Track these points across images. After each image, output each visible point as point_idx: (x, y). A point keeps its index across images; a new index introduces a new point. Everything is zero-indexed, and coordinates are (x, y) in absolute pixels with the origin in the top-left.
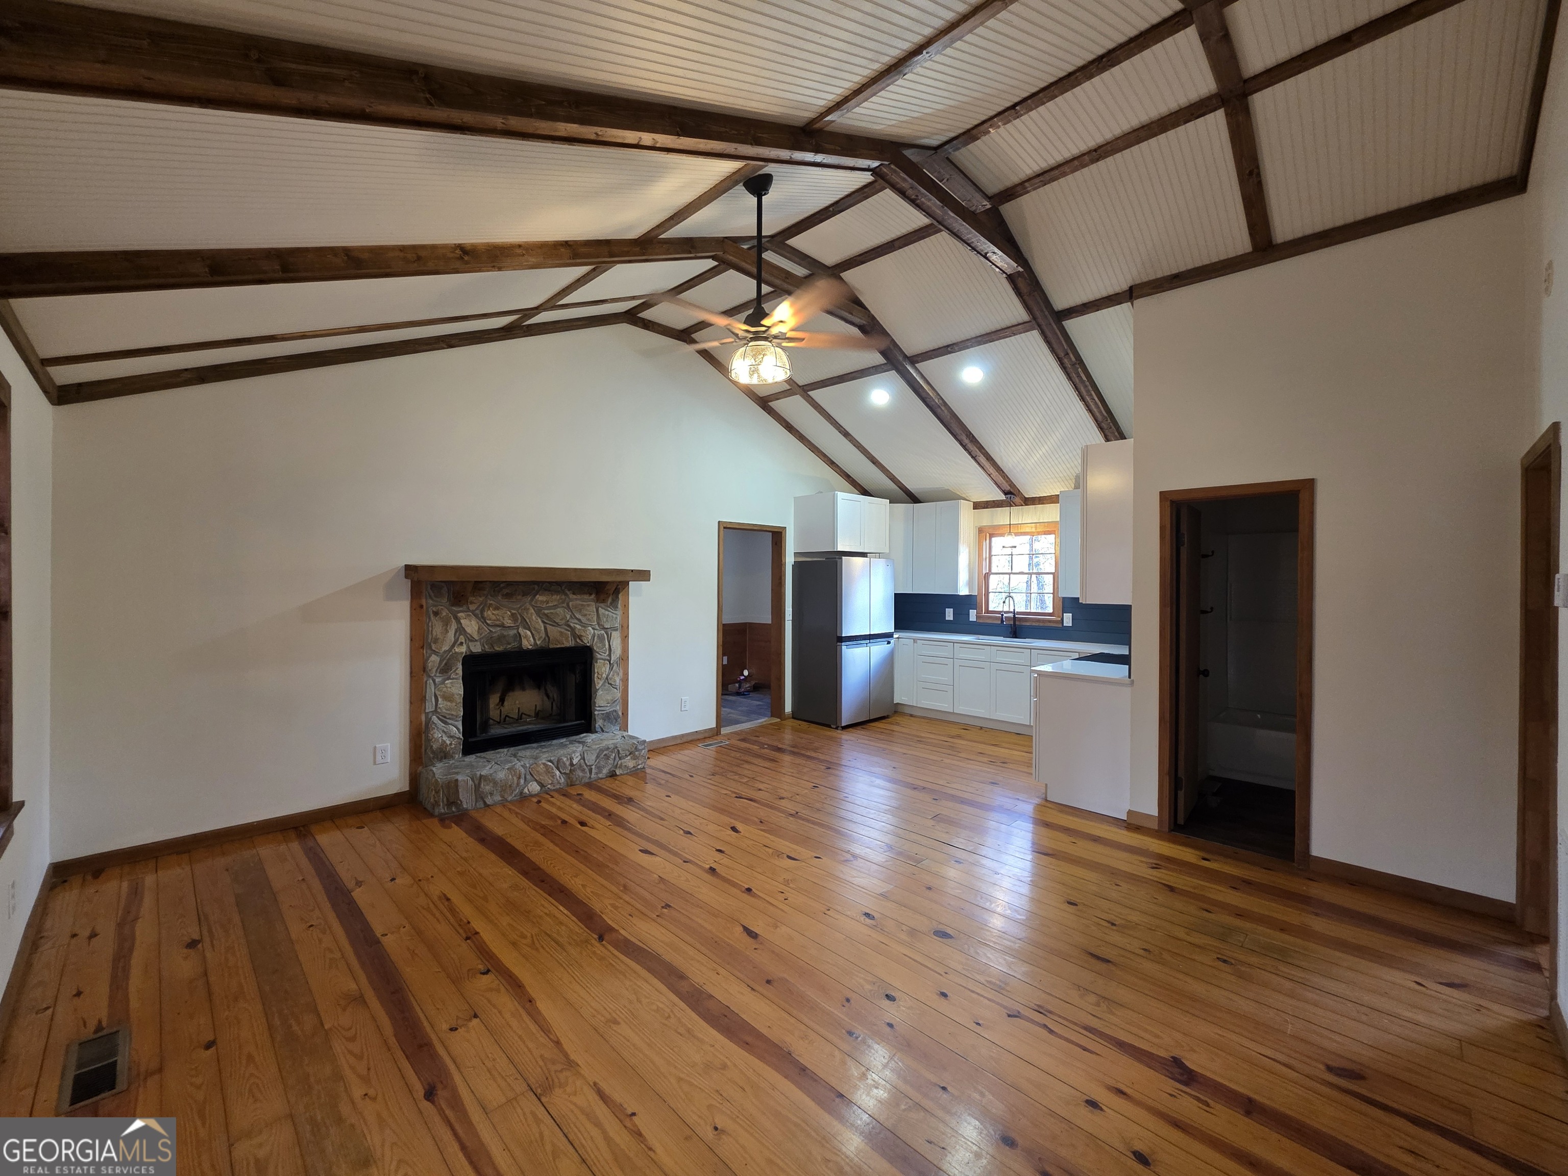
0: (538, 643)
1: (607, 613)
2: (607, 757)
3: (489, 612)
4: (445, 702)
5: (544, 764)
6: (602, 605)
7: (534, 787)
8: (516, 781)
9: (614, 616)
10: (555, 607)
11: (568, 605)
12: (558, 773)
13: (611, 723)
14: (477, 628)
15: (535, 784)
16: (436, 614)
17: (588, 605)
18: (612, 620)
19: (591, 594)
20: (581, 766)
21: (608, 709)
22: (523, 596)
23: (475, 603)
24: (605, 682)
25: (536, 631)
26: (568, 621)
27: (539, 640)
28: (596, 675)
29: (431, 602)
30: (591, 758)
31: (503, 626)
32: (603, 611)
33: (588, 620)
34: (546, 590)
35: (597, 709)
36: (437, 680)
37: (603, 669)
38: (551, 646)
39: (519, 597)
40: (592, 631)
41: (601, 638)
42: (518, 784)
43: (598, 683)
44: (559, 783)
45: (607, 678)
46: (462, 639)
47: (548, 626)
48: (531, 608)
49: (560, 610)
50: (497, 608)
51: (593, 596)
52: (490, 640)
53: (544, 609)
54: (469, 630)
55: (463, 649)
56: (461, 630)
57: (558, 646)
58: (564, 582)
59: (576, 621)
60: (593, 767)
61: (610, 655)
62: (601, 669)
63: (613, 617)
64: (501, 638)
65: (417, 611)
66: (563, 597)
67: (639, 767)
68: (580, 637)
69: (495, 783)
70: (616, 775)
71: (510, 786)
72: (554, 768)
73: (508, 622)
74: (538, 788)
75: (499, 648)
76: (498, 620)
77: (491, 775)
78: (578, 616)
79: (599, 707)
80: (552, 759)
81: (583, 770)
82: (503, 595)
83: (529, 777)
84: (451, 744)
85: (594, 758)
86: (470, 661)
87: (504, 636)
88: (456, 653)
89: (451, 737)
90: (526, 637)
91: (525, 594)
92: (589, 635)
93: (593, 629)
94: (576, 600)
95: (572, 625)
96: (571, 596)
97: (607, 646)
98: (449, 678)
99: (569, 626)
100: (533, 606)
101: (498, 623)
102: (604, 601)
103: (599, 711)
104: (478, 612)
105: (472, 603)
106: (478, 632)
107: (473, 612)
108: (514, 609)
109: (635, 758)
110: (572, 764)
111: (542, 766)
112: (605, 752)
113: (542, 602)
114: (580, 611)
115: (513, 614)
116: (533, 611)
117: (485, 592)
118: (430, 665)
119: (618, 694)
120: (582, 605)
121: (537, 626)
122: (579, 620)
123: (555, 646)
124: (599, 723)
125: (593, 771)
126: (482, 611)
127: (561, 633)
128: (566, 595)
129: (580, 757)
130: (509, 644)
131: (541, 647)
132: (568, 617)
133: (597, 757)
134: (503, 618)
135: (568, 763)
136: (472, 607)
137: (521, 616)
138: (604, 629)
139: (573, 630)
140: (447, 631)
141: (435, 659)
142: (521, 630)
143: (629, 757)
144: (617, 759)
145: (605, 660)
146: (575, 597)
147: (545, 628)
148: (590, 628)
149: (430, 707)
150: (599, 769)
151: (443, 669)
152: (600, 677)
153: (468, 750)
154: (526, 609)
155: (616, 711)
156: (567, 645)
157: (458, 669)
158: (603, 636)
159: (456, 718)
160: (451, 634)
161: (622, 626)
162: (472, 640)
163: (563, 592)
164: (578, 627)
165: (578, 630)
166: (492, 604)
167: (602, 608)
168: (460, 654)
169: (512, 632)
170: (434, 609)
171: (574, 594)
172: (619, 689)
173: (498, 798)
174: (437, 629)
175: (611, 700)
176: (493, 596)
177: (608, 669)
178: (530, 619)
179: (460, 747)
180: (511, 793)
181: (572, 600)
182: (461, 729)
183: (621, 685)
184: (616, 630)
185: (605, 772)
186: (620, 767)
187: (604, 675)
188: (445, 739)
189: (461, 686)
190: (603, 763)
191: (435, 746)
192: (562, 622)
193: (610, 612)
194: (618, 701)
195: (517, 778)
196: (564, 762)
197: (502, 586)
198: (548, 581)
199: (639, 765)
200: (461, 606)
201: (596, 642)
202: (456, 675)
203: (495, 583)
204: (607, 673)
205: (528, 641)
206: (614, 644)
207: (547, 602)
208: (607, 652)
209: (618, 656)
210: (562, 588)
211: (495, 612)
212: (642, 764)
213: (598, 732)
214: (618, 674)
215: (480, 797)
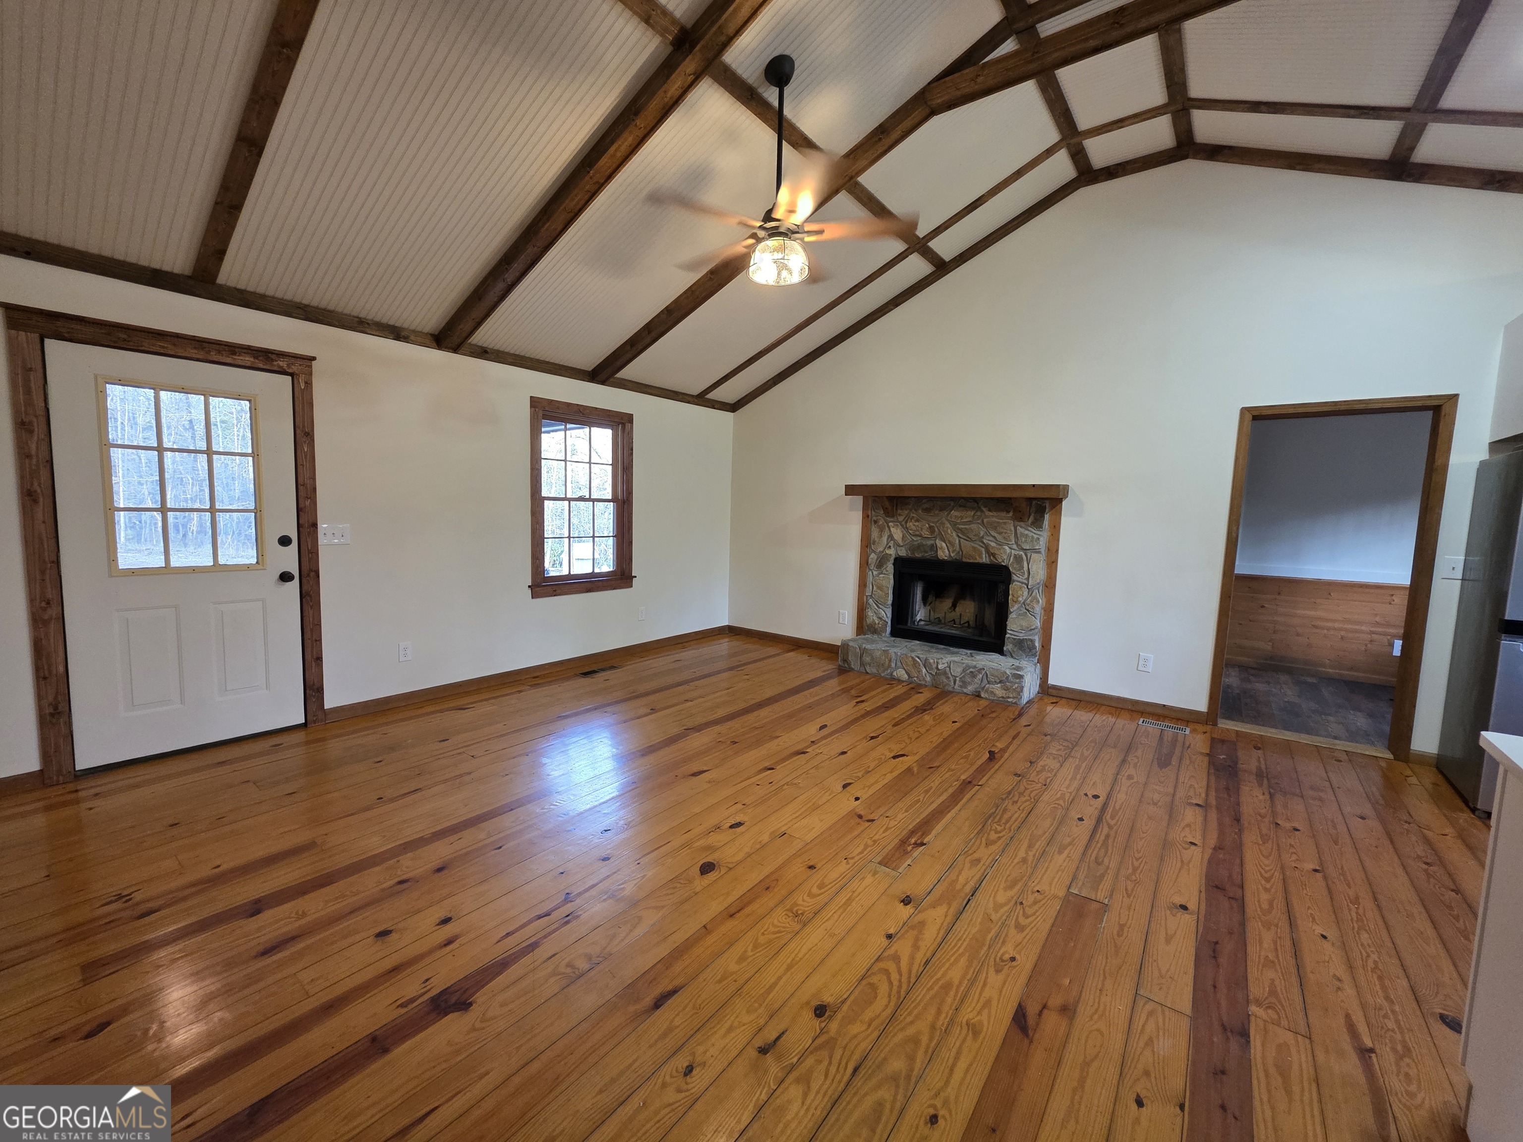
0: (952, 555)
1: (1026, 532)
2: (973, 675)
3: (911, 524)
4: (879, 591)
5: (912, 658)
6: (1022, 524)
7: (901, 674)
8: (887, 662)
9: (1036, 536)
10: (970, 522)
11: (983, 521)
12: (924, 670)
13: (1024, 651)
14: (901, 536)
15: (904, 672)
16: (875, 522)
17: (1005, 523)
18: (1032, 541)
19: (1008, 512)
20: (945, 673)
21: (1022, 636)
22: (940, 511)
23: (903, 514)
24: (1021, 606)
25: (950, 543)
26: (983, 537)
27: (953, 552)
28: (1010, 597)
29: (873, 513)
30: (957, 671)
31: (920, 536)
32: (1022, 530)
33: (1004, 538)
34: (960, 506)
35: (1009, 631)
36: (875, 573)
37: (1020, 592)
38: (964, 560)
39: (937, 512)
40: (1008, 550)
41: (1018, 559)
42: (889, 666)
43: (1014, 608)
44: (924, 680)
45: (1024, 603)
46: (892, 543)
47: (962, 540)
48: (946, 522)
49: (974, 526)
50: (917, 521)
51: (1011, 514)
52: (914, 548)
53: (959, 524)
54: (896, 536)
55: (892, 552)
56: (891, 537)
57: (971, 561)
58: (981, 498)
59: (991, 539)
60: (957, 679)
61: (1028, 579)
62: (1018, 592)
63: (1032, 537)
64: (919, 547)
65: (866, 517)
66: (979, 513)
67: (1009, 700)
68: (994, 555)
69: (872, 658)
70: (979, 696)
71: (883, 665)
72: (921, 665)
73: (925, 533)
74: (906, 676)
75: (918, 555)
76: (918, 531)
77: (870, 650)
78: (993, 533)
79: (1011, 630)
80: (921, 656)
81: (948, 678)
82: (923, 510)
83: (899, 664)
84: (879, 624)
85: (960, 670)
86: (899, 562)
87: (923, 545)
88: (887, 554)
89: (880, 618)
90: (941, 548)
91: (941, 510)
92: (1006, 555)
93: (1010, 548)
94: (992, 517)
95: (985, 541)
96: (987, 513)
97: (1025, 569)
98: (882, 573)
99: (984, 543)
100: (948, 520)
101: (917, 533)
102: (1021, 519)
103: (1011, 634)
104: (903, 523)
105: (900, 515)
106: (903, 539)
107: (900, 523)
108: (933, 522)
109: (1007, 689)
110: (937, 668)
111: (910, 659)
112: (971, 670)
113: (956, 517)
114: (995, 528)
115: (931, 527)
116: (948, 525)
117: (910, 507)
118: (870, 560)
119: (1038, 623)
120: (998, 522)
121: (951, 539)
122: (994, 537)
123: (968, 560)
124: (1008, 647)
125: (957, 682)
126: (906, 523)
127: (974, 548)
128: (982, 511)
129: (946, 664)
130: (927, 553)
131: (956, 559)
132: (982, 534)
133: (964, 671)
134: (922, 529)
135: (934, 666)
136: (901, 519)
137: (939, 530)
138: (1023, 549)
139: (987, 548)
140: (881, 536)
141: (873, 556)
142: (939, 543)
143: (999, 685)
144: (985, 681)
145: (1022, 583)
146: (991, 514)
147: (959, 541)
148: (1007, 548)
149: (868, 593)
150: (964, 684)
151: (880, 565)
152: (1015, 600)
153: (895, 633)
154: (943, 524)
155: (1032, 641)
156: (981, 561)
157: (890, 567)
158: (1021, 557)
159: (884, 604)
160: (885, 539)
161: (1049, 550)
162: (899, 546)
163: (979, 509)
164: (993, 544)
165: (993, 547)
166: (913, 517)
167: (1021, 527)
168: (891, 555)
169: (930, 542)
170: (875, 518)
171: (990, 510)
172: (1038, 618)
173: (874, 671)
174: (875, 534)
175: (1028, 628)
176: (916, 510)
177: (1026, 593)
178: (946, 532)
179: (889, 629)
180: (884, 671)
181: (987, 517)
182: (890, 615)
183: (1043, 614)
184: (1039, 552)
185: (970, 689)
186: (987, 691)
187: (1020, 599)
188: (875, 618)
189: (892, 582)
190: (968, 679)
191: (868, 622)
192: (976, 538)
193: (1031, 532)
194: (1036, 631)
195: (890, 661)
196: (930, 663)
197: (924, 501)
198: (963, 498)
199: (1009, 697)
200: (893, 516)
201: (1013, 563)
202: (887, 571)
203: (919, 499)
204: (1024, 598)
205: (943, 552)
206: (1034, 568)
207: (962, 518)
208: (1026, 576)
209: (1038, 581)
210: (978, 503)
211: (917, 524)
212: (1014, 698)
213: (1006, 655)
214: (1038, 602)
215: (862, 664)
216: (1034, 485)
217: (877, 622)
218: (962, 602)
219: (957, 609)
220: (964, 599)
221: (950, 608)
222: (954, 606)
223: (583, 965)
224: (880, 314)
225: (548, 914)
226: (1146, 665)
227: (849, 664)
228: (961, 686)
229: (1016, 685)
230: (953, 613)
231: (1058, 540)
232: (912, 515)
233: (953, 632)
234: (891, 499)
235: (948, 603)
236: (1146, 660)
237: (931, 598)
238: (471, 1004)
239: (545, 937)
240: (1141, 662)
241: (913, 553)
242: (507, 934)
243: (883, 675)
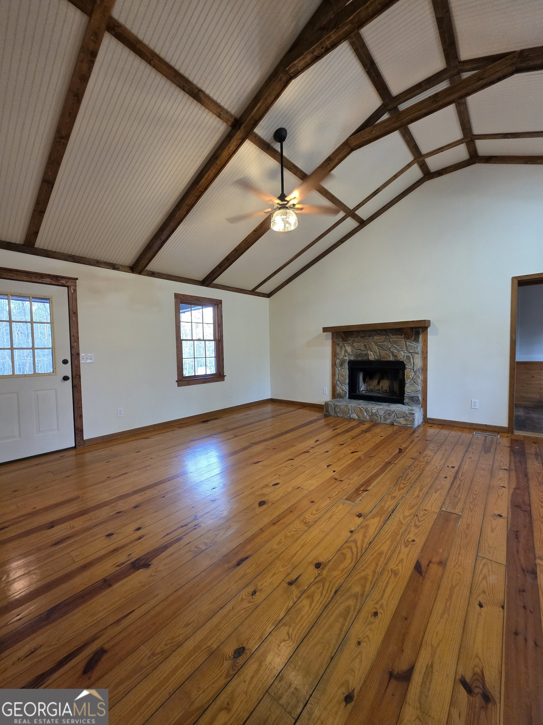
0: (376, 358)
1: (411, 344)
2: (390, 415)
3: (355, 344)
4: (341, 377)
5: (359, 408)
6: (409, 340)
7: (354, 416)
8: (347, 411)
9: (416, 346)
10: (384, 341)
11: (390, 341)
12: (365, 414)
13: (414, 402)
14: (351, 350)
15: (356, 415)
16: (338, 344)
17: (400, 341)
18: (414, 348)
19: (402, 335)
20: (376, 414)
21: (412, 395)
23: (351, 340)
25: (375, 352)
26: (390, 348)
27: (376, 356)
28: (405, 376)
29: (337, 340)
30: (382, 413)
31: (360, 349)
32: (409, 343)
33: (401, 348)
34: (378, 334)
35: (406, 393)
36: (339, 369)
37: (410, 374)
38: (382, 360)
39: (367, 338)
40: (403, 354)
41: (408, 358)
42: (349, 412)
43: (408, 382)
44: (366, 418)
45: (412, 379)
46: (346, 354)
47: (380, 350)
48: (372, 342)
49: (385, 343)
50: (358, 342)
51: (403, 336)
52: (357, 356)
53: (378, 342)
54: (348, 351)
55: (347, 358)
56: (346, 351)
58: (388, 329)
59: (394, 348)
61: (413, 367)
62: (409, 373)
63: (414, 346)
64: (360, 355)
65: (333, 342)
66: (387, 337)
67: (408, 426)
68: (396, 356)
69: (340, 409)
70: (393, 425)
72: (364, 411)
73: (363, 348)
74: (357, 417)
75: (360, 359)
77: (339, 405)
78: (395, 346)
79: (407, 392)
80: (364, 407)
81: (377, 417)
82: (361, 337)
83: (353, 411)
85: (383, 412)
86: (351, 363)
87: (362, 354)
88: (344, 359)
89: (343, 390)
90: (370, 355)
91: (369, 336)
92: (402, 356)
93: (404, 352)
94: (394, 338)
95: (391, 350)
96: (392, 336)
97: (412, 362)
98: (342, 369)
99: (391, 351)
100: (372, 341)
101: (358, 348)
102: (408, 338)
103: (407, 394)
104: (351, 344)
105: (350, 340)
106: (352, 352)
107: (350, 344)
108: (366, 343)
109: (406, 420)
111: (358, 408)
112: (388, 412)
113: (376, 339)
114: (396, 344)
115: (365, 345)
116: (373, 344)
117: (354, 336)
118: (336, 363)
119: (420, 388)
120: (397, 340)
121: (375, 350)
122: (396, 348)
123: (384, 360)
124: (406, 400)
125: (382, 418)
126: (353, 344)
127: (386, 353)
128: (389, 336)
129: (376, 410)
130: (363, 357)
131: (378, 359)
132: (390, 346)
133: (385, 412)
134: (360, 346)
135: (370, 411)
136: (350, 342)
137: (369, 346)
138: (410, 353)
139: (392, 353)
140: (341, 351)
141: (338, 361)
142: (369, 352)
143: (403, 419)
144: (396, 417)
145: (411, 369)
147: (379, 351)
148: (402, 352)
149: (337, 379)
150: (386, 419)
151: (342, 365)
152: (408, 377)
153: (351, 397)
154: (371, 343)
155: (418, 397)
156: (389, 359)
157: (346, 366)
158: (409, 356)
159: (345, 384)
160: (343, 352)
161: (423, 352)
162: (350, 355)
163: (388, 335)
164: (395, 351)
165: (396, 353)
166: (356, 341)
167: (408, 342)
168: (346, 360)
169: (365, 352)
170: (338, 343)
171: (393, 335)
172: (420, 386)
173: (341, 415)
174: (338, 350)
175: (415, 390)
176: (357, 337)
177: (413, 374)
178: (372, 347)
179: (347, 395)
180: (346, 415)
181: (392, 338)
182: (347, 388)
183: (422, 383)
184: (418, 354)
185: (389, 421)
186: (397, 422)
187: (410, 377)
188: (340, 390)
189: (348, 372)
190: (387, 417)
191: (338, 392)
192: (387, 349)
193: (414, 344)
194: (419, 392)
195: (349, 410)
196: (368, 410)
197: (361, 333)
198: (379, 330)
199: (408, 424)
200: (346, 341)
201: (406, 359)
202: (345, 367)
203: (358, 332)
204: (412, 376)
205: (372, 356)
206: (416, 362)
207: (380, 340)
208: (413, 365)
209: (419, 368)
210: (387, 332)
211: (358, 344)
212: (410, 424)
213: (405, 405)
214: (420, 378)
215: (336, 412)
216: (413, 321)
217: (342, 392)
218: (382, 381)
219: (380, 384)
220: (383, 379)
221: (377, 384)
222: (379, 383)
223: (203, 547)
224: (335, 247)
225: (186, 525)
226: (475, 406)
227: (329, 413)
228: (384, 420)
229: (411, 418)
230: (378, 387)
231: (427, 347)
232: (355, 340)
233: (379, 395)
234: (345, 333)
235: (376, 382)
236: (475, 403)
237: (367, 380)
238: (150, 565)
239: (185, 535)
240: (473, 404)
241: (357, 358)
242: (167, 534)
243: (345, 417)
